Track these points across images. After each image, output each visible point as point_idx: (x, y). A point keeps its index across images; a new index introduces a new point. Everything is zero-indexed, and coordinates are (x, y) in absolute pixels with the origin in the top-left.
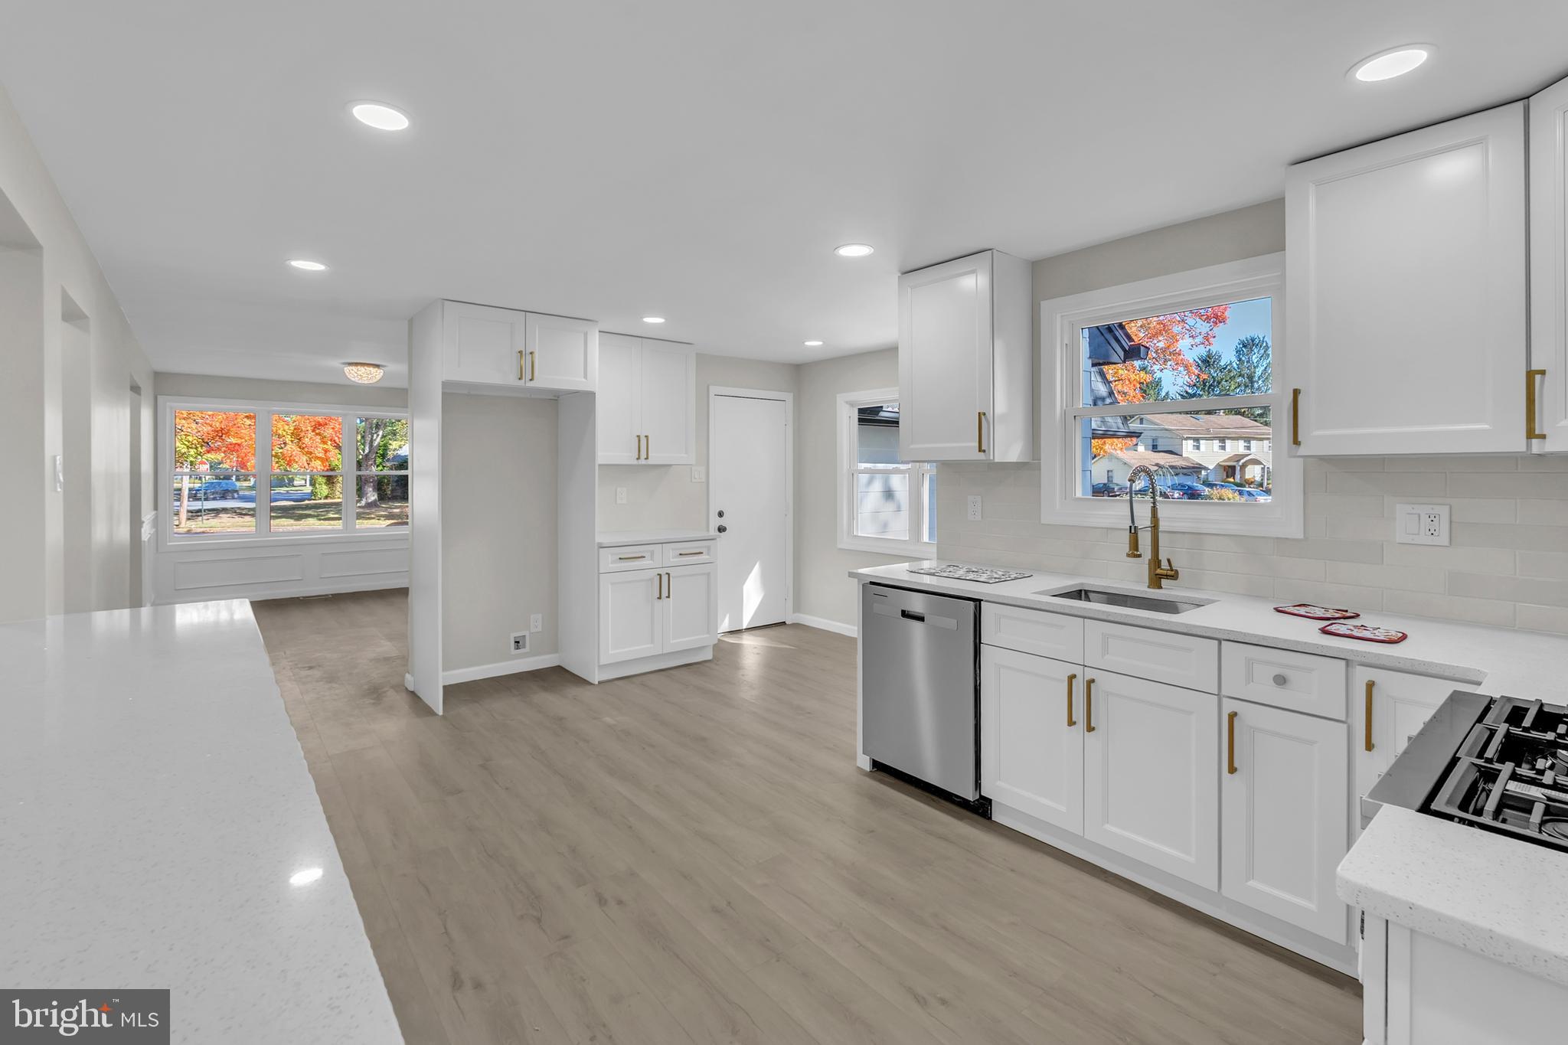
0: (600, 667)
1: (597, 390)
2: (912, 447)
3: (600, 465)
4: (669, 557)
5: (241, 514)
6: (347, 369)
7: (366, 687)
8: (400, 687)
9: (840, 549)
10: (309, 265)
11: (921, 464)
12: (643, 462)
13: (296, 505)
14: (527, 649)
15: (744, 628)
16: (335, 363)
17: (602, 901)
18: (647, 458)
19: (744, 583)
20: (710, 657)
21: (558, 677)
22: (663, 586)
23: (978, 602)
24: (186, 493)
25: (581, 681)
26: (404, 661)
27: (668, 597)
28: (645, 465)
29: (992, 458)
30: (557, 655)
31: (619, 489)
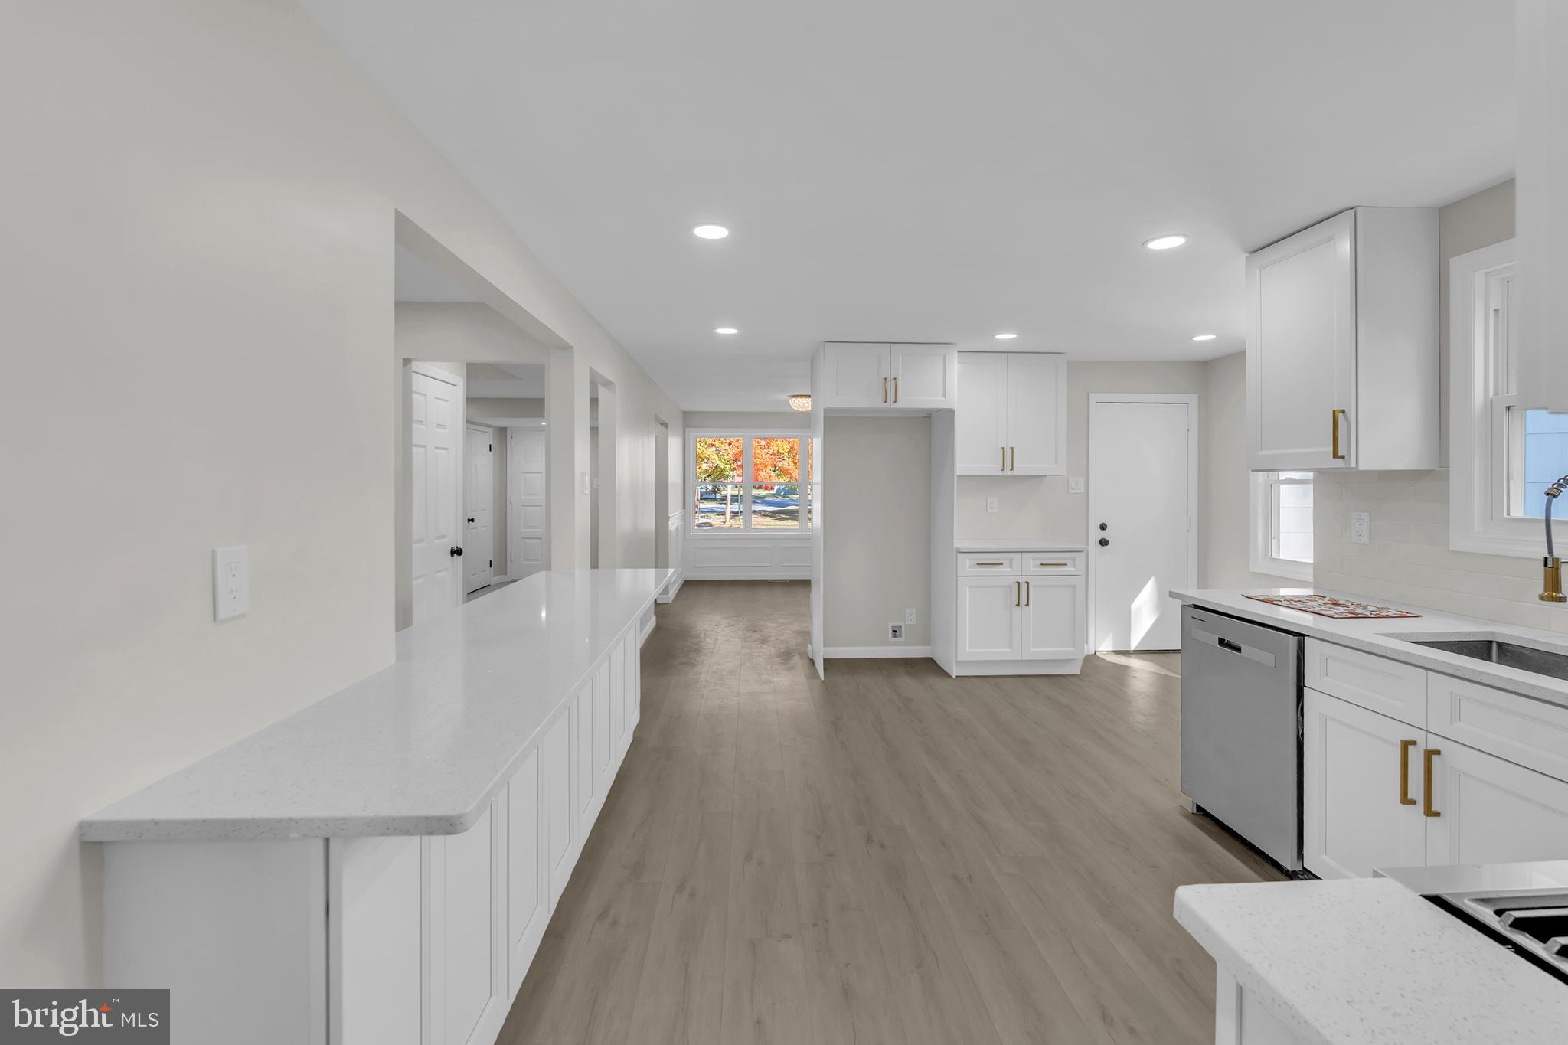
0: (957, 662)
1: (955, 407)
2: (1261, 453)
3: (958, 476)
4: (1031, 565)
5: (763, 515)
6: (792, 401)
7: (782, 650)
8: (804, 655)
9: (1253, 573)
10: (726, 331)
11: (1270, 473)
12: (1007, 472)
13: (779, 511)
14: (902, 639)
15: (1132, 649)
16: (783, 397)
17: (869, 840)
18: (1012, 470)
19: (1132, 602)
20: (1077, 672)
21: (928, 666)
22: (1021, 595)
23: (1301, 636)
24: (729, 498)
25: (943, 673)
26: (806, 635)
27: (1028, 605)
28: (1010, 476)
29: (1353, 465)
30: (929, 647)
31: (989, 499)
